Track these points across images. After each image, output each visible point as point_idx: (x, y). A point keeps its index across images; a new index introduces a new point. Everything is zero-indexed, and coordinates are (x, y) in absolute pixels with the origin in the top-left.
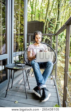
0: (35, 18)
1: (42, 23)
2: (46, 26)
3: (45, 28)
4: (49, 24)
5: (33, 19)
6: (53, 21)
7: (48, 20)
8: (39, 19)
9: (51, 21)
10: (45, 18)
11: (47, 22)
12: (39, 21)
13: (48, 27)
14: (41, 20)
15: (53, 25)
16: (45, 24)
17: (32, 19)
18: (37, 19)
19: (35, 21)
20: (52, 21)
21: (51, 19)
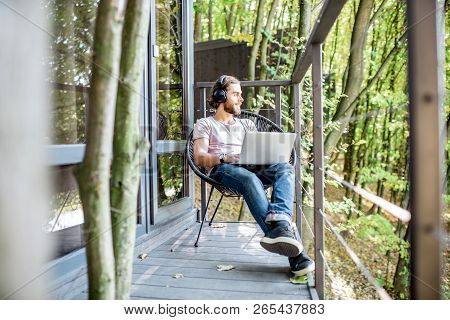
0: (210, 32)
1: (242, 50)
2: (258, 62)
3: (256, 68)
4: (269, 52)
5: (202, 35)
6: (286, 39)
7: (264, 36)
8: (229, 32)
9: (279, 40)
10: (255, 29)
11: (261, 43)
12: (230, 40)
13: (264, 62)
14: (237, 36)
15: (286, 57)
16: (255, 54)
17: (200, 32)
18: (220, 34)
19: (210, 42)
20: (283, 38)
21: (275, 32)
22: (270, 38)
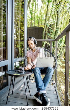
0: (34, 24)
1: (42, 29)
2: (45, 32)
3: (45, 33)
4: (48, 30)
6: (52, 26)
7: (47, 26)
8: (39, 25)
9: (50, 27)
10: (45, 24)
11: (46, 27)
12: (39, 27)
13: (47, 32)
14: (40, 26)
15: (52, 31)
16: (44, 30)
17: (32, 24)
18: (36, 25)
19: (34, 27)
21: (50, 25)
22: (48, 26)
